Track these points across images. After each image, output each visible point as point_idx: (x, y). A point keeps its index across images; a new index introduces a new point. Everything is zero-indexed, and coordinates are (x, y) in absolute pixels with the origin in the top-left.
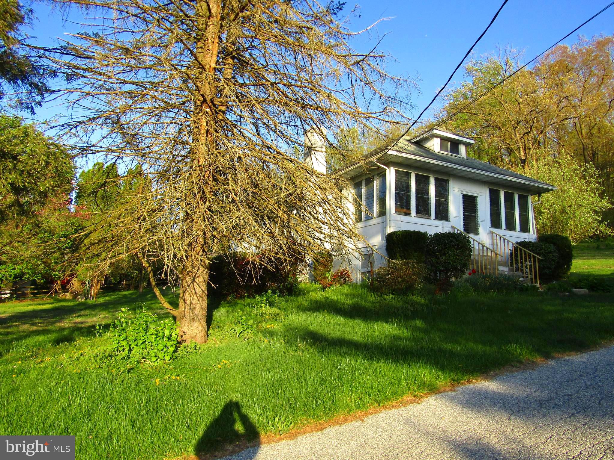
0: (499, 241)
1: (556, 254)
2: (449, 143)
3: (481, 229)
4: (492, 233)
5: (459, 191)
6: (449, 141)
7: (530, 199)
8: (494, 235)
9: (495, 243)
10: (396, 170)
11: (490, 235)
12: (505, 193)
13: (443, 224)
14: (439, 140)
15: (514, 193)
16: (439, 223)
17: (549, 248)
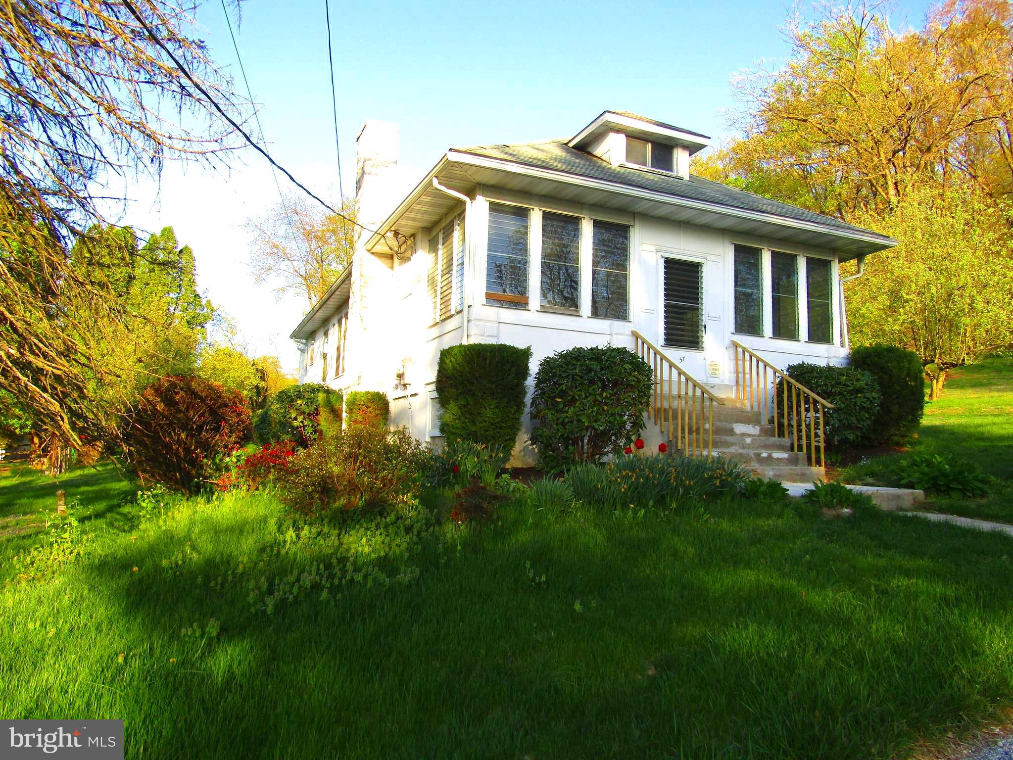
0: (747, 364)
1: (874, 395)
2: (649, 146)
3: (708, 339)
4: (736, 346)
5: (657, 251)
6: (647, 141)
7: (836, 269)
8: (740, 350)
9: (741, 370)
10: (491, 203)
11: (732, 351)
12: (774, 255)
13: (610, 326)
14: (622, 138)
15: (795, 256)
16: (603, 325)
17: (858, 380)
